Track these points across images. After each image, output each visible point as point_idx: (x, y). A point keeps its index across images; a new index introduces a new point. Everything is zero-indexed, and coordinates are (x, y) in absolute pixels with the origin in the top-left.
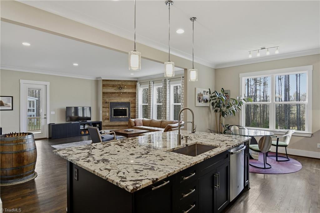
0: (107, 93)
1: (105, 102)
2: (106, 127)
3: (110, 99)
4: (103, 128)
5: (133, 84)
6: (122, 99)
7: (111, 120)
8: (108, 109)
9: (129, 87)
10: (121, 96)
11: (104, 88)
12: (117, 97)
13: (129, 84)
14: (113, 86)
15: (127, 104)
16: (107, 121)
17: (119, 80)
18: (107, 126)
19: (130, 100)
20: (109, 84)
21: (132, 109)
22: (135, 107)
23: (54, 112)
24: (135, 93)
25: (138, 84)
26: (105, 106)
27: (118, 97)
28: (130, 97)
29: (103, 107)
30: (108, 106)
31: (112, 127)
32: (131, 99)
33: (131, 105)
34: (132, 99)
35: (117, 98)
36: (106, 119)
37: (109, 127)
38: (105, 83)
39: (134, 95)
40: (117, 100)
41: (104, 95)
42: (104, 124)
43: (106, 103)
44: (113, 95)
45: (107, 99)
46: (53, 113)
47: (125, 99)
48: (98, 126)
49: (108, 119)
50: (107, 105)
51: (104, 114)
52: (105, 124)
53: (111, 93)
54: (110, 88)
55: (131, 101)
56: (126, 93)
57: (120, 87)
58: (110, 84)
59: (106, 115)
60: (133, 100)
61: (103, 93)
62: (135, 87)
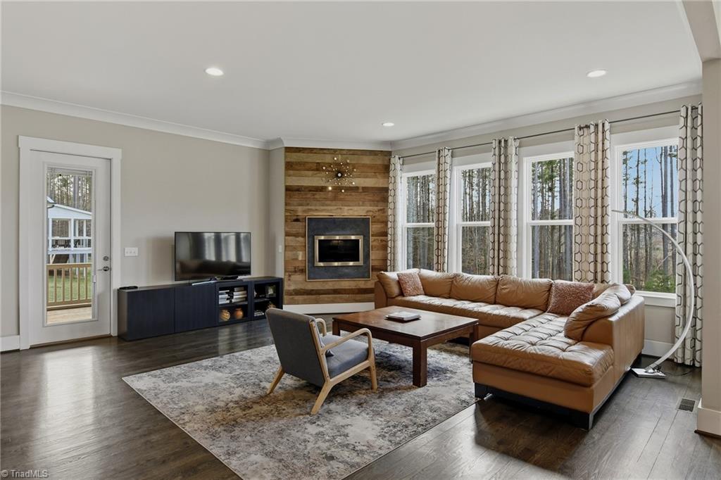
0: (299, 189)
1: (295, 218)
2: (296, 297)
3: (310, 207)
4: (286, 298)
5: (379, 161)
6: (346, 208)
7: (313, 273)
8: (301, 239)
9: (366, 170)
10: (341, 200)
11: (291, 172)
12: (329, 202)
13: (367, 160)
14: (318, 168)
15: (361, 224)
16: (298, 278)
17: (335, 150)
18: (298, 292)
19: (368, 211)
20: (306, 160)
21: (375, 240)
22: (385, 234)
23: (136, 249)
24: (386, 190)
25: (396, 162)
26: (294, 231)
27: (334, 203)
28: (370, 201)
29: (287, 234)
30: (301, 231)
31: (314, 297)
32: (371, 208)
33: (374, 228)
34: (376, 208)
35: (327, 205)
36: (295, 272)
37: (305, 297)
38: (294, 157)
39: (383, 195)
40: (328, 211)
41: (290, 197)
42: (289, 285)
43: (297, 220)
44: (318, 195)
45: (300, 208)
46: (132, 251)
47: (355, 208)
48: (271, 291)
49: (302, 271)
50: (298, 227)
51: (290, 254)
52: (292, 288)
53: (310, 191)
54: (310, 173)
55: (371, 214)
56: (356, 188)
57: (339, 171)
58: (309, 160)
59: (297, 259)
60: (379, 210)
61: (288, 189)
62: (386, 169)
